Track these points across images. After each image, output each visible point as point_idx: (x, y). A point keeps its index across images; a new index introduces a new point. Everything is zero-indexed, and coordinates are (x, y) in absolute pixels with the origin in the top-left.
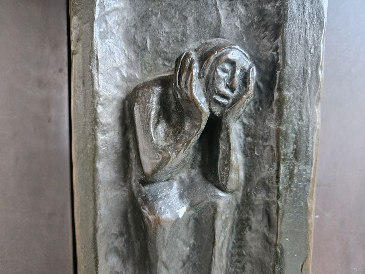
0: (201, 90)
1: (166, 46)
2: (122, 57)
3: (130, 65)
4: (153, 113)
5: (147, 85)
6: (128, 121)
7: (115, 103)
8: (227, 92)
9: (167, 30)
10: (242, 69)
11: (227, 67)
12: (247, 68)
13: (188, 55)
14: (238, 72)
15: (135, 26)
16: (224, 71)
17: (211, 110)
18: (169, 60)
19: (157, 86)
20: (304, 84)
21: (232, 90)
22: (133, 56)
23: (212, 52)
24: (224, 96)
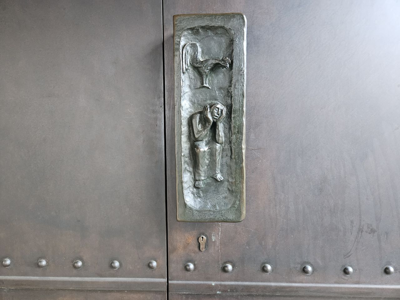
0: (210, 115)
1: (201, 102)
2: (188, 105)
3: (191, 108)
4: (198, 121)
5: (196, 114)
6: (190, 124)
7: (187, 119)
8: (217, 115)
9: (201, 98)
10: (221, 110)
11: (217, 109)
12: (222, 109)
13: (207, 106)
14: (220, 110)
15: (192, 97)
16: (216, 110)
17: (213, 120)
18: (202, 106)
19: (199, 114)
20: (239, 112)
21: (219, 115)
22: (192, 105)
23: (213, 106)
24: (216, 116)
